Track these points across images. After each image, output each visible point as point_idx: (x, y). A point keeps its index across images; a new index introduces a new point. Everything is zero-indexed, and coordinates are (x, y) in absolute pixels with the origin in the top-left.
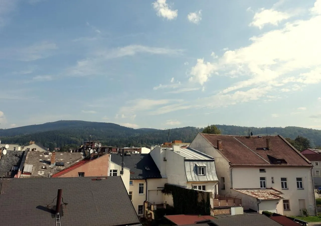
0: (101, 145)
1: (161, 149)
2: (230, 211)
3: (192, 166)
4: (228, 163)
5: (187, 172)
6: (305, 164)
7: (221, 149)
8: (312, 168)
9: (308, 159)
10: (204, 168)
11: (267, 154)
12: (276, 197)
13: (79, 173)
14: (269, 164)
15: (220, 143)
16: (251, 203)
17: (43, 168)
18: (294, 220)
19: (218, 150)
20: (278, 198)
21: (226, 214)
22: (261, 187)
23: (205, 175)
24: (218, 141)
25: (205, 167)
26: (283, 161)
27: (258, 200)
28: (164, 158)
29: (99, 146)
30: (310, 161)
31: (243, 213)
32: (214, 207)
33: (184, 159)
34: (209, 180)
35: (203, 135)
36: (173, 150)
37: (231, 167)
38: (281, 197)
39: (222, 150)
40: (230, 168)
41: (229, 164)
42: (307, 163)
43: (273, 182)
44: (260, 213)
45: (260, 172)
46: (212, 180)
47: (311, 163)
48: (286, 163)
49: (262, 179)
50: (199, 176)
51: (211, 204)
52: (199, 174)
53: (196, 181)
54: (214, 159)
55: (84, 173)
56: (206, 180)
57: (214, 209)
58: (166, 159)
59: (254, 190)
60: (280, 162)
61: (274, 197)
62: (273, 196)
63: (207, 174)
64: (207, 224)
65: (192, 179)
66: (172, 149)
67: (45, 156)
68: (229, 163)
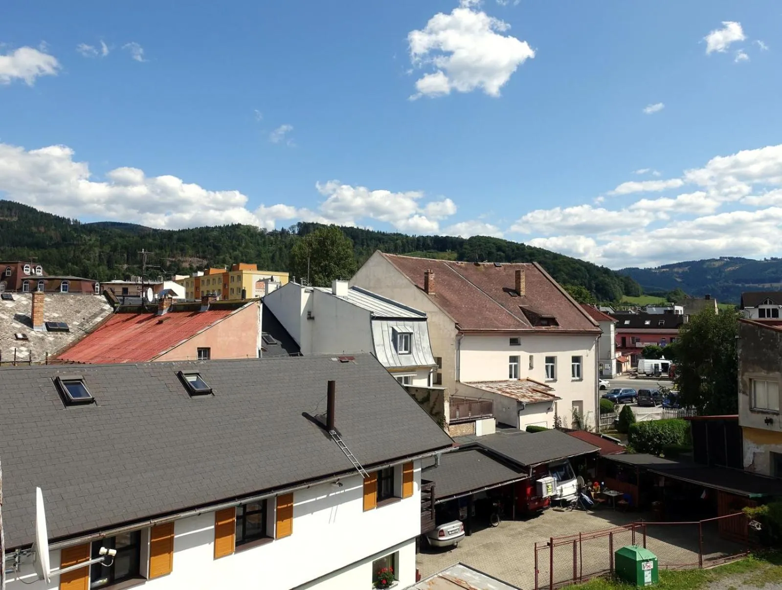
0: (41, 270)
1: (303, 290)
2: (475, 428)
3: (385, 331)
4: (454, 326)
5: (378, 346)
6: (589, 328)
7: (432, 293)
8: (600, 336)
9: (593, 318)
10: (409, 337)
11: (521, 306)
12: (548, 397)
13: (198, 348)
14: (525, 327)
15: (432, 277)
16: (504, 410)
17: (17, 339)
18: (602, 436)
19: (428, 294)
20: (551, 398)
21: (468, 435)
22: (511, 377)
23: (410, 353)
24: (427, 273)
25: (411, 334)
26: (552, 321)
27: (520, 403)
28: (309, 313)
29: (35, 274)
30: (596, 320)
31: (494, 432)
32: (450, 421)
33: (371, 315)
34: (418, 364)
35: (386, 257)
36: (334, 293)
37: (461, 334)
38: (556, 396)
39: (435, 296)
40: (457, 335)
41: (456, 327)
42: (593, 326)
43: (531, 367)
44: (521, 429)
45: (511, 345)
46: (424, 363)
47: (598, 326)
48: (557, 324)
49: (513, 359)
50: (399, 354)
51: (445, 414)
52: (400, 350)
53: (395, 366)
54: (425, 315)
55: (209, 349)
56: (414, 364)
57: (450, 424)
58: (312, 316)
59: (500, 384)
60: (545, 322)
61: (542, 396)
62: (539, 394)
63: (414, 350)
64: (475, 451)
65: (387, 361)
66: (329, 290)
67: (7, 305)
68: (456, 324)
